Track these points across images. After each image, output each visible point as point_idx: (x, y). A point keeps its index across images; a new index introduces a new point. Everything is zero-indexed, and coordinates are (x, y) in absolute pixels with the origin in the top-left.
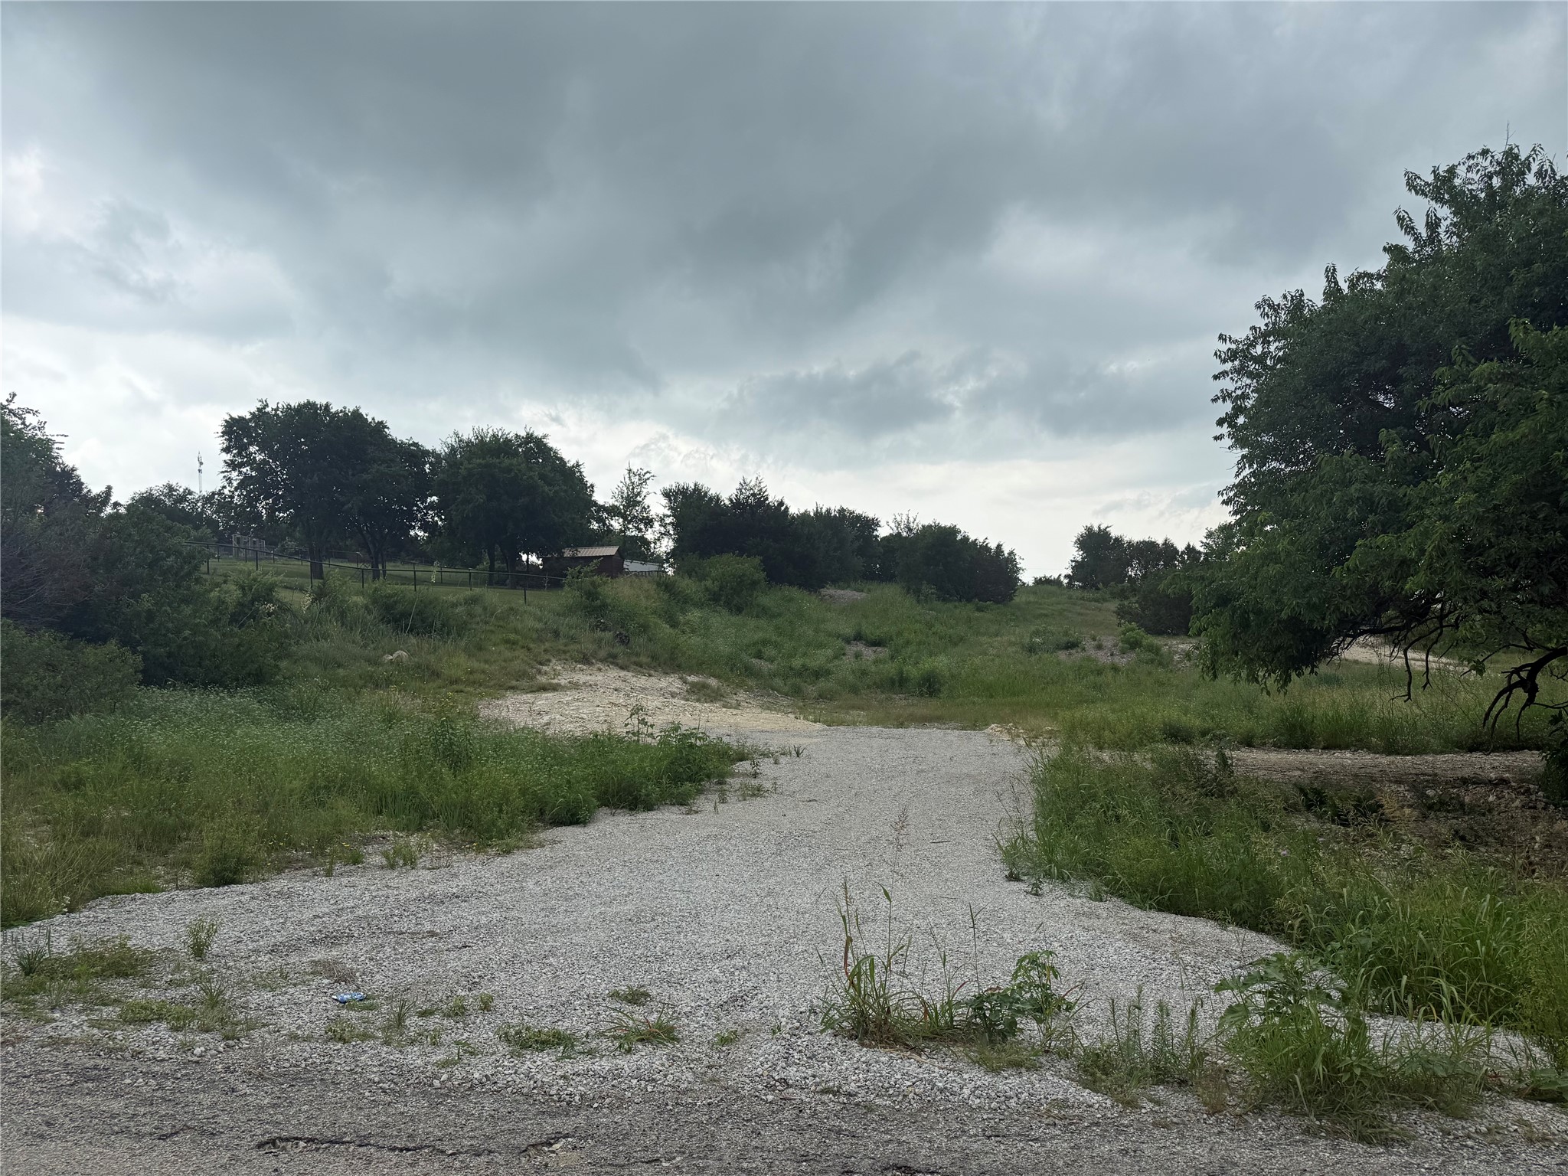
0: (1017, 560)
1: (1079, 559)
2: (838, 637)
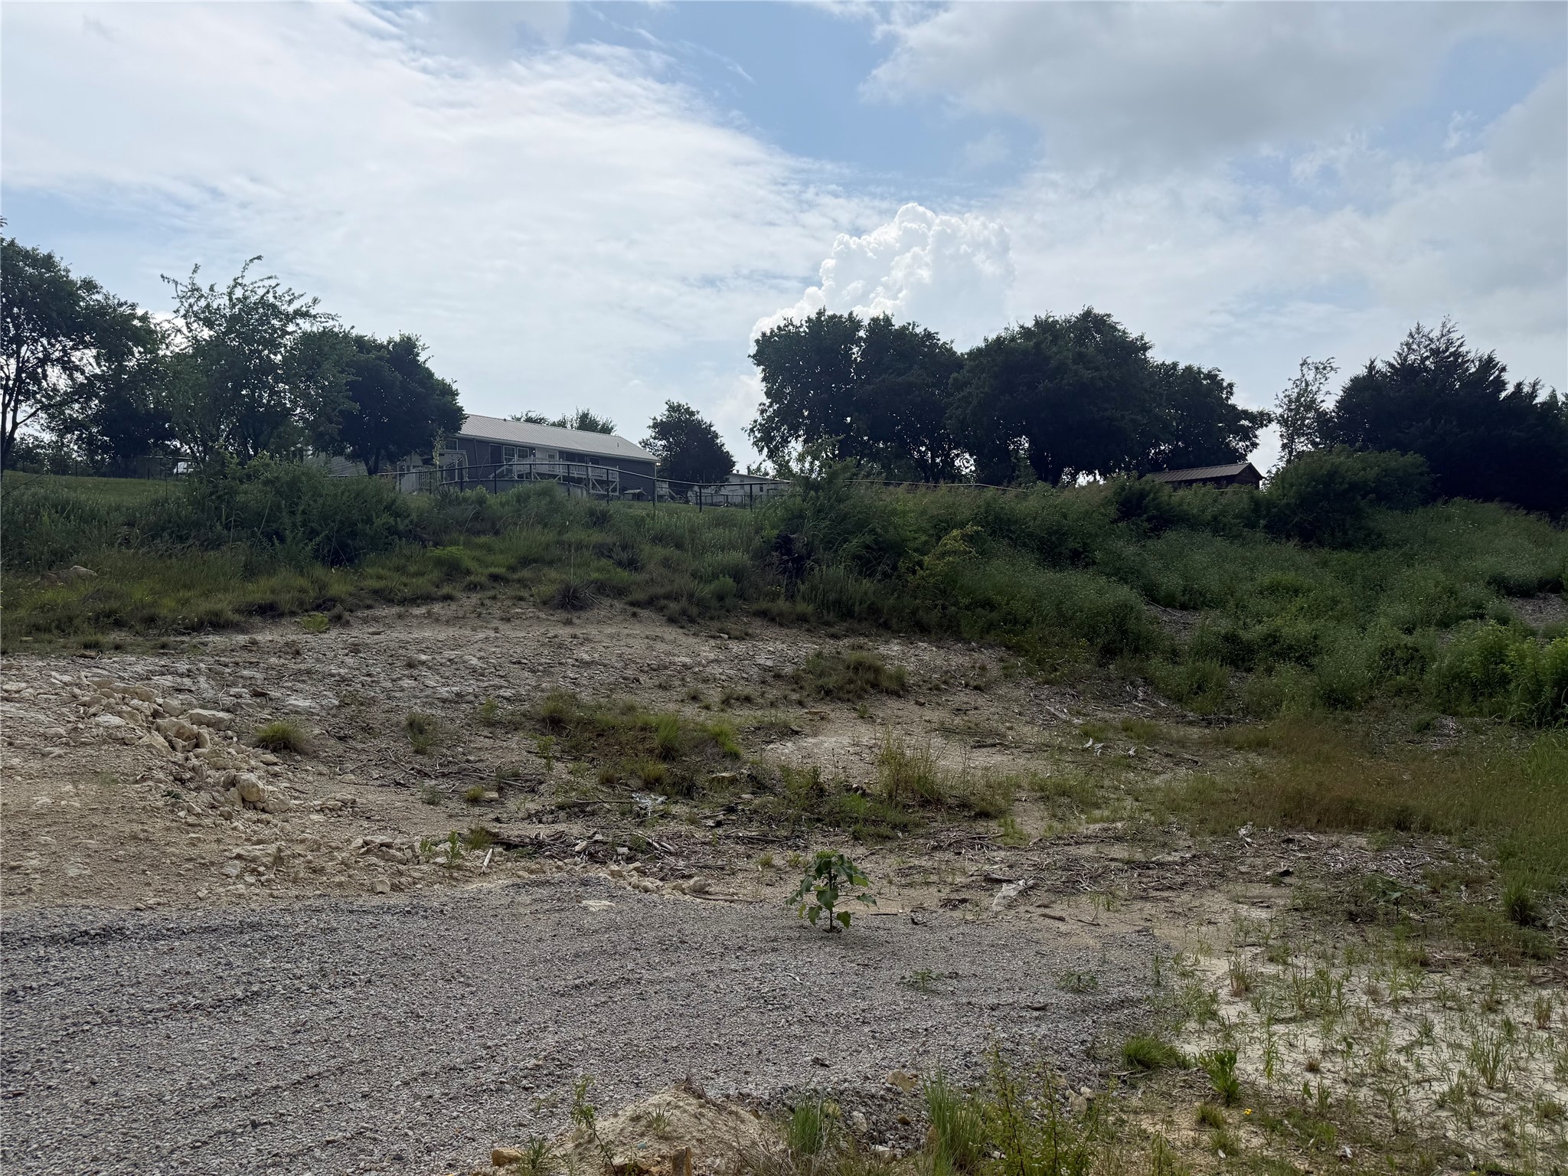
2: (1489, 583)
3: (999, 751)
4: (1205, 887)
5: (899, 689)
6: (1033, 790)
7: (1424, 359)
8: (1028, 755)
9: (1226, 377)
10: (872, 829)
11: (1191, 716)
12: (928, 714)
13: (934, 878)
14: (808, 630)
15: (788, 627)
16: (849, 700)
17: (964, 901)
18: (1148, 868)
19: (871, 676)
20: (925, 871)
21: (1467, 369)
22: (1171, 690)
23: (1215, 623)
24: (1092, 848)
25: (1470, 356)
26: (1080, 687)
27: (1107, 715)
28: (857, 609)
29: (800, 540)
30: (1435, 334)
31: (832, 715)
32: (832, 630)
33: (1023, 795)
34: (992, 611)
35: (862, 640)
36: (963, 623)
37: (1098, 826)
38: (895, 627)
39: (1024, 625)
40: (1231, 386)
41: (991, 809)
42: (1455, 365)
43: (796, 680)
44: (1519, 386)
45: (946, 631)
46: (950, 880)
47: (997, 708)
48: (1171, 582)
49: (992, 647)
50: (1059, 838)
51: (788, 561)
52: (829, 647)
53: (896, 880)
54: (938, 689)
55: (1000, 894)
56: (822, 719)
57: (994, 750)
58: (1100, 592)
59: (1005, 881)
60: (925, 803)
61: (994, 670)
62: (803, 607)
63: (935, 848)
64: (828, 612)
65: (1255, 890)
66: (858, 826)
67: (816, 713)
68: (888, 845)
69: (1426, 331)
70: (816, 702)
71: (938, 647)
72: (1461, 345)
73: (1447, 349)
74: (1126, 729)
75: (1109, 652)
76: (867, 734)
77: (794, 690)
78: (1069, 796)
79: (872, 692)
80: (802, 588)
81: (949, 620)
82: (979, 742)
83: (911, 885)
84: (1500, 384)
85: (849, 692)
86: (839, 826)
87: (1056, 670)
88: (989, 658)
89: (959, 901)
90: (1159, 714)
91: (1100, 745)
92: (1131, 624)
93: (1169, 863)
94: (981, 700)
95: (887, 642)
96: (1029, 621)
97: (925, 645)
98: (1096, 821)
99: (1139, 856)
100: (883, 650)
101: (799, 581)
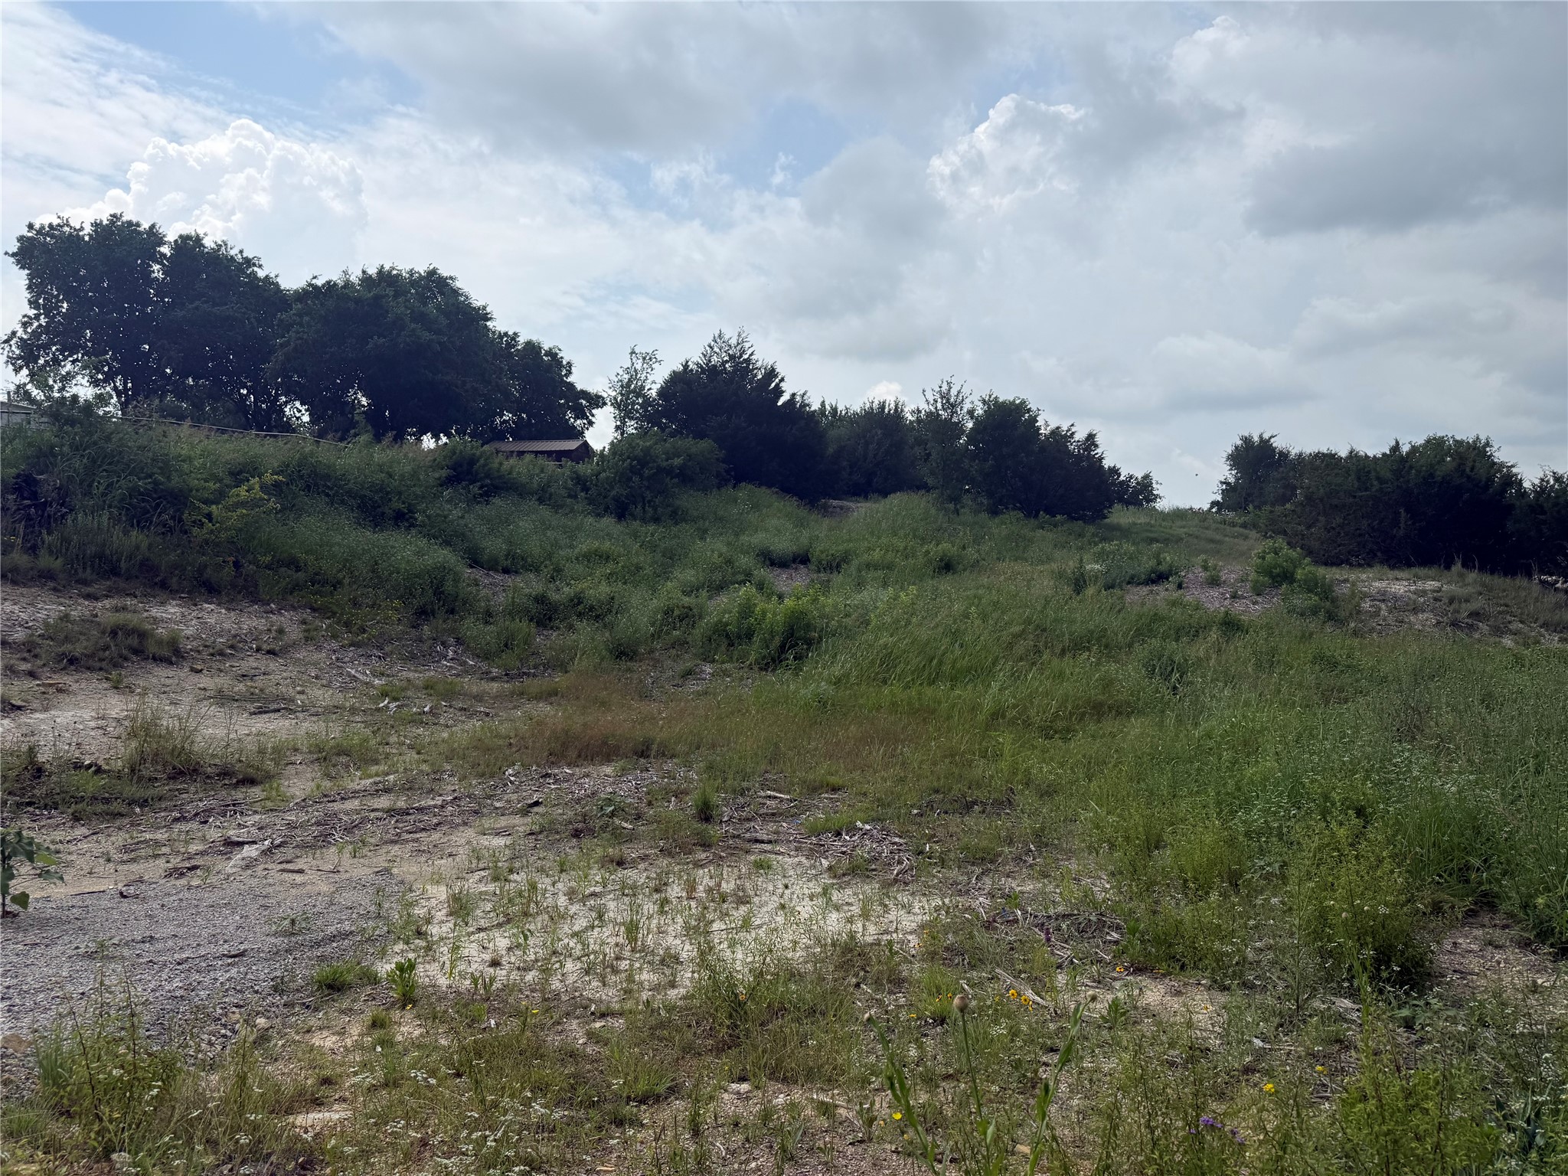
1: (1232, 480)
2: (758, 555)
3: (282, 716)
4: (458, 825)
5: (172, 654)
6: (310, 752)
7: (724, 363)
8: (314, 719)
9: (566, 356)
10: (100, 807)
11: (495, 671)
12: (204, 681)
13: (165, 850)
14: (55, 589)
15: (25, 585)
16: (101, 669)
17: (194, 868)
18: (408, 814)
19: (134, 641)
20: (157, 844)
21: (756, 376)
22: (481, 649)
23: (529, 585)
24: (357, 802)
25: (759, 364)
26: (387, 649)
27: (411, 675)
28: (123, 565)
29: (48, 483)
30: (733, 342)
31: (75, 686)
32: (90, 590)
33: (299, 758)
34: (297, 571)
35: (129, 602)
36: (261, 583)
37: (369, 781)
38: (175, 587)
39: (334, 586)
40: (569, 364)
41: (259, 776)
42: (747, 370)
43: (29, 648)
44: (794, 395)
45: (239, 592)
46: (183, 850)
47: (292, 672)
48: (494, 546)
49: (294, 608)
50: (325, 796)
51: (29, 506)
52: (80, 609)
53: (116, 857)
54: (221, 653)
55: (239, 856)
56: (60, 691)
57: (277, 715)
58: (419, 553)
59: (247, 843)
60: (177, 775)
61: (294, 632)
62: (45, 561)
63: (176, 820)
64: (84, 568)
65: (503, 822)
66: (79, 806)
67: (51, 685)
68: (118, 823)
69: (726, 337)
70: (54, 672)
71: (228, 609)
72: (752, 354)
73: (741, 356)
74: (426, 688)
75: (424, 613)
76: (117, 706)
77: (24, 659)
78: (348, 755)
79: (135, 658)
80: (48, 539)
81: (245, 580)
82: (261, 707)
83: (133, 860)
84: (778, 392)
85: (101, 660)
86: (56, 809)
87: (364, 631)
88: (290, 622)
89: (189, 869)
90: (467, 671)
91: (395, 704)
92: (448, 586)
93: (429, 807)
94: (273, 665)
95: (163, 603)
96: (340, 582)
97: (212, 607)
98: (370, 776)
99: (401, 804)
100: (156, 612)
101: (44, 532)
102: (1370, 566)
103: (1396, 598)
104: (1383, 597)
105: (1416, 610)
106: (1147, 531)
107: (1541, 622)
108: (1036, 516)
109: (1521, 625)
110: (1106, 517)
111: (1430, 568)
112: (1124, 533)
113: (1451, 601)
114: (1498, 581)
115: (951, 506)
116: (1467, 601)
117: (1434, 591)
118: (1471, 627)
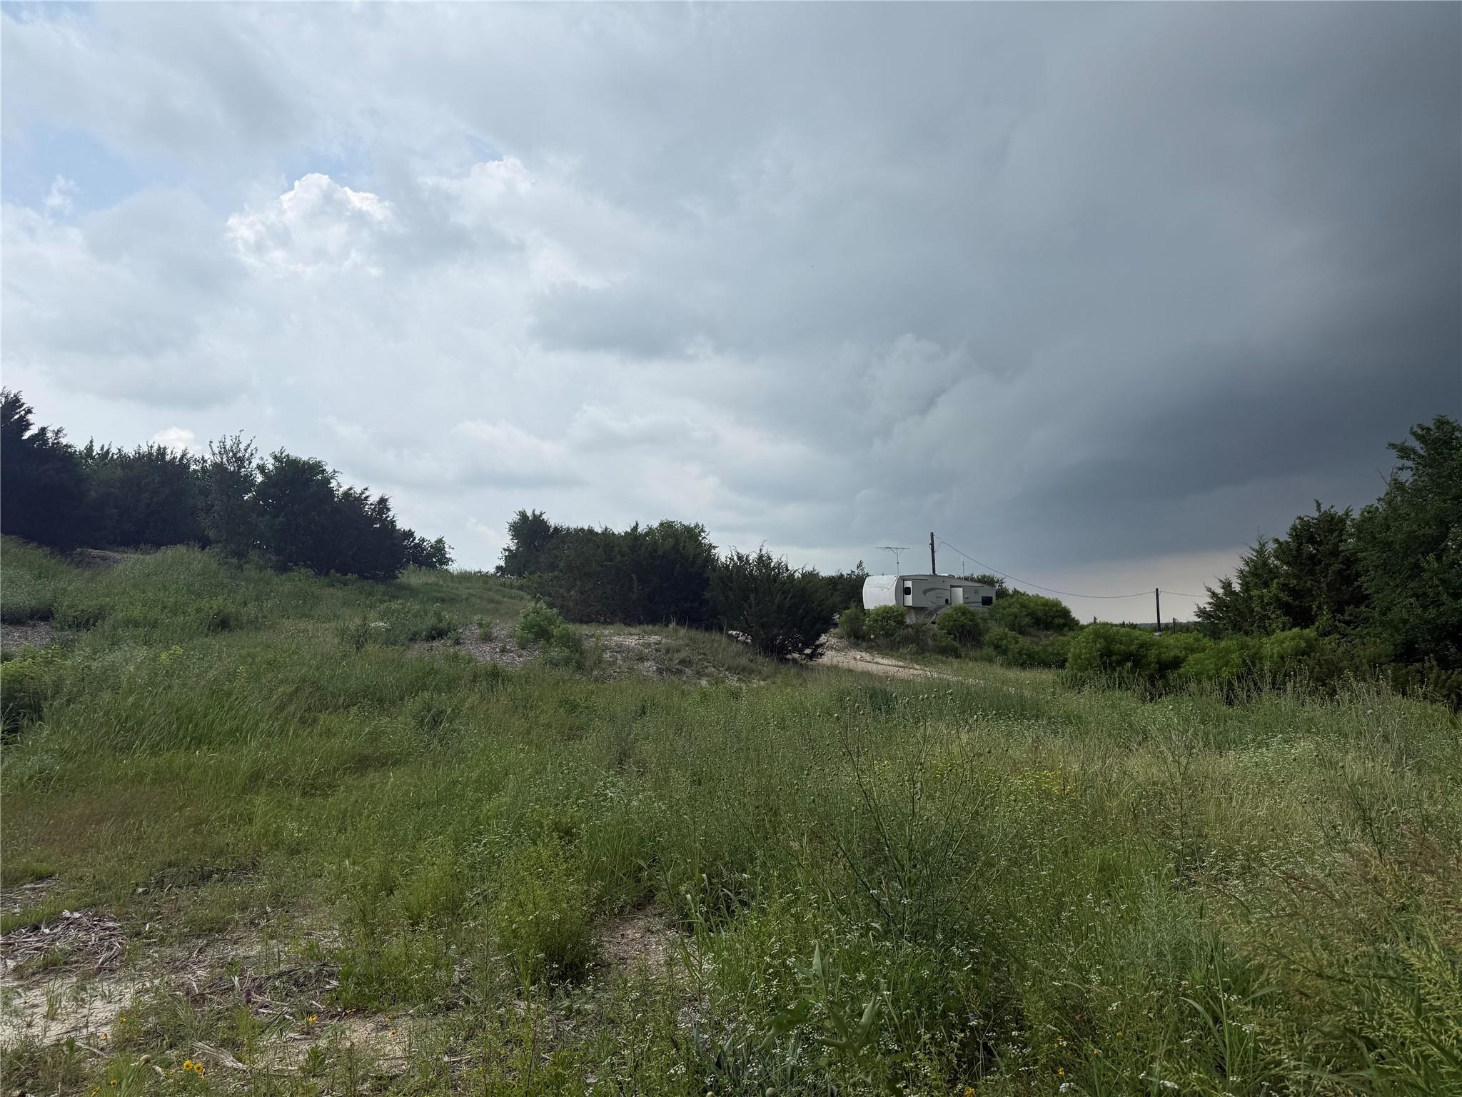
0: (447, 550)
1: (514, 548)
84: (24, 424)
102: (611, 623)
103: (629, 650)
104: (620, 649)
105: (642, 659)
106: (435, 591)
107: (726, 666)
108: (327, 574)
109: (714, 669)
110: (397, 577)
111: (654, 625)
112: (411, 592)
113: (668, 651)
114: (701, 636)
115: (235, 561)
116: (678, 651)
117: (656, 644)
118: (680, 672)
